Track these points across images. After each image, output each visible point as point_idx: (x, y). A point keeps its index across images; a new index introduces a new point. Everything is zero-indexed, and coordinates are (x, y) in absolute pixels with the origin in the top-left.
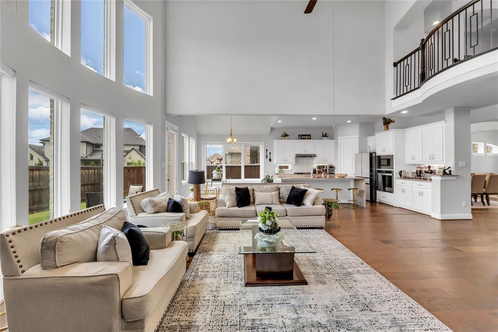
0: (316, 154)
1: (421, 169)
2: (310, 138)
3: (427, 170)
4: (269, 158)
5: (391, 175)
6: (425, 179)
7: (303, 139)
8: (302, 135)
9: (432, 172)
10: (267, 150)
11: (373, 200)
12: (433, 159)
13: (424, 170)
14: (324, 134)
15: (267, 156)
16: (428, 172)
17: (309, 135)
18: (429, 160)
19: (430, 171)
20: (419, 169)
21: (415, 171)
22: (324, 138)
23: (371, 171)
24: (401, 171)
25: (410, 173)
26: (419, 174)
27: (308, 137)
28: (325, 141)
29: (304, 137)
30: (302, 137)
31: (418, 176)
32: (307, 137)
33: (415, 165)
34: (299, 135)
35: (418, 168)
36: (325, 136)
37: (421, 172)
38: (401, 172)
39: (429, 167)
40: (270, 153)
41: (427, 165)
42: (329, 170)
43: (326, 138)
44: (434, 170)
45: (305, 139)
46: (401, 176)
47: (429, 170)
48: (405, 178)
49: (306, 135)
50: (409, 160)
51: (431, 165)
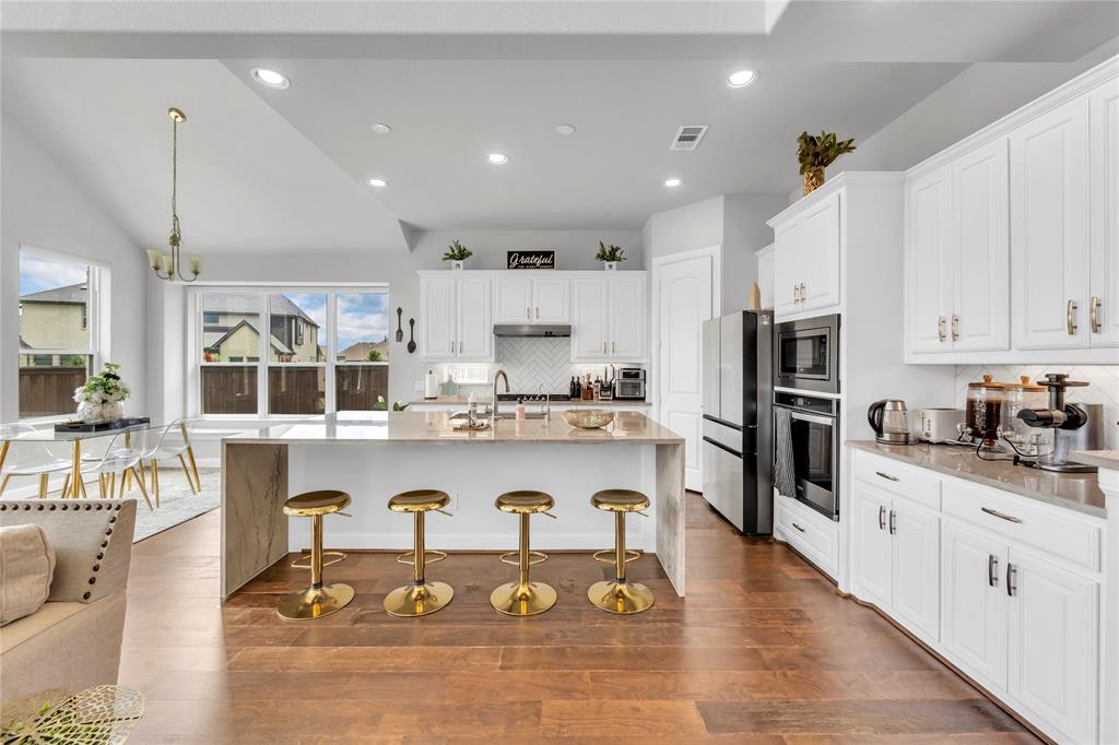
0: (574, 323)
1: (995, 396)
2: (552, 265)
3: (1042, 401)
4: (407, 338)
5: (827, 421)
6: (1029, 465)
7: (526, 266)
8: (521, 254)
9: (1073, 420)
10: (400, 311)
11: (755, 530)
12: (1096, 327)
13: (1018, 400)
14: (608, 249)
15: (400, 332)
16: (1046, 422)
17: (547, 254)
18: (1063, 337)
19: (1059, 415)
20: (982, 395)
21: (962, 406)
22: (607, 264)
23: (750, 394)
24: (881, 406)
25: (932, 416)
26: (980, 422)
27: (546, 259)
28: (611, 275)
29: (527, 261)
30: (521, 259)
31: (976, 434)
32: (539, 262)
33: (957, 369)
34: (510, 254)
35: (972, 385)
36: (610, 255)
37: (993, 410)
38: (879, 407)
39: (1058, 384)
40: (412, 322)
41: (1037, 375)
42: (623, 385)
43: (614, 263)
44: (1095, 410)
45: (533, 266)
46: (879, 430)
47: (1058, 403)
48: (905, 442)
49: (538, 254)
50: (922, 345)
51: (1074, 375)
